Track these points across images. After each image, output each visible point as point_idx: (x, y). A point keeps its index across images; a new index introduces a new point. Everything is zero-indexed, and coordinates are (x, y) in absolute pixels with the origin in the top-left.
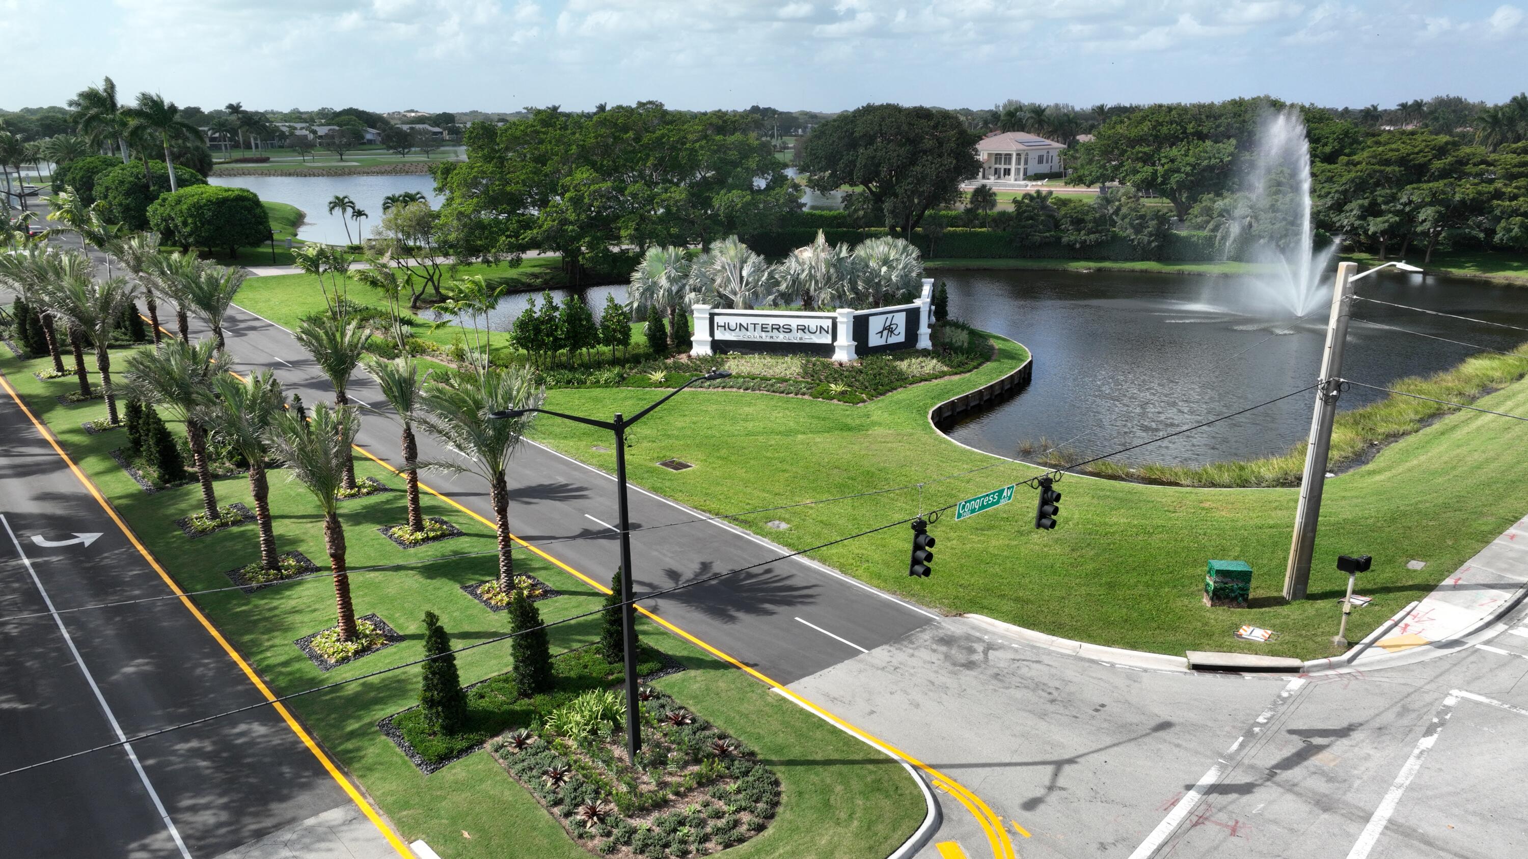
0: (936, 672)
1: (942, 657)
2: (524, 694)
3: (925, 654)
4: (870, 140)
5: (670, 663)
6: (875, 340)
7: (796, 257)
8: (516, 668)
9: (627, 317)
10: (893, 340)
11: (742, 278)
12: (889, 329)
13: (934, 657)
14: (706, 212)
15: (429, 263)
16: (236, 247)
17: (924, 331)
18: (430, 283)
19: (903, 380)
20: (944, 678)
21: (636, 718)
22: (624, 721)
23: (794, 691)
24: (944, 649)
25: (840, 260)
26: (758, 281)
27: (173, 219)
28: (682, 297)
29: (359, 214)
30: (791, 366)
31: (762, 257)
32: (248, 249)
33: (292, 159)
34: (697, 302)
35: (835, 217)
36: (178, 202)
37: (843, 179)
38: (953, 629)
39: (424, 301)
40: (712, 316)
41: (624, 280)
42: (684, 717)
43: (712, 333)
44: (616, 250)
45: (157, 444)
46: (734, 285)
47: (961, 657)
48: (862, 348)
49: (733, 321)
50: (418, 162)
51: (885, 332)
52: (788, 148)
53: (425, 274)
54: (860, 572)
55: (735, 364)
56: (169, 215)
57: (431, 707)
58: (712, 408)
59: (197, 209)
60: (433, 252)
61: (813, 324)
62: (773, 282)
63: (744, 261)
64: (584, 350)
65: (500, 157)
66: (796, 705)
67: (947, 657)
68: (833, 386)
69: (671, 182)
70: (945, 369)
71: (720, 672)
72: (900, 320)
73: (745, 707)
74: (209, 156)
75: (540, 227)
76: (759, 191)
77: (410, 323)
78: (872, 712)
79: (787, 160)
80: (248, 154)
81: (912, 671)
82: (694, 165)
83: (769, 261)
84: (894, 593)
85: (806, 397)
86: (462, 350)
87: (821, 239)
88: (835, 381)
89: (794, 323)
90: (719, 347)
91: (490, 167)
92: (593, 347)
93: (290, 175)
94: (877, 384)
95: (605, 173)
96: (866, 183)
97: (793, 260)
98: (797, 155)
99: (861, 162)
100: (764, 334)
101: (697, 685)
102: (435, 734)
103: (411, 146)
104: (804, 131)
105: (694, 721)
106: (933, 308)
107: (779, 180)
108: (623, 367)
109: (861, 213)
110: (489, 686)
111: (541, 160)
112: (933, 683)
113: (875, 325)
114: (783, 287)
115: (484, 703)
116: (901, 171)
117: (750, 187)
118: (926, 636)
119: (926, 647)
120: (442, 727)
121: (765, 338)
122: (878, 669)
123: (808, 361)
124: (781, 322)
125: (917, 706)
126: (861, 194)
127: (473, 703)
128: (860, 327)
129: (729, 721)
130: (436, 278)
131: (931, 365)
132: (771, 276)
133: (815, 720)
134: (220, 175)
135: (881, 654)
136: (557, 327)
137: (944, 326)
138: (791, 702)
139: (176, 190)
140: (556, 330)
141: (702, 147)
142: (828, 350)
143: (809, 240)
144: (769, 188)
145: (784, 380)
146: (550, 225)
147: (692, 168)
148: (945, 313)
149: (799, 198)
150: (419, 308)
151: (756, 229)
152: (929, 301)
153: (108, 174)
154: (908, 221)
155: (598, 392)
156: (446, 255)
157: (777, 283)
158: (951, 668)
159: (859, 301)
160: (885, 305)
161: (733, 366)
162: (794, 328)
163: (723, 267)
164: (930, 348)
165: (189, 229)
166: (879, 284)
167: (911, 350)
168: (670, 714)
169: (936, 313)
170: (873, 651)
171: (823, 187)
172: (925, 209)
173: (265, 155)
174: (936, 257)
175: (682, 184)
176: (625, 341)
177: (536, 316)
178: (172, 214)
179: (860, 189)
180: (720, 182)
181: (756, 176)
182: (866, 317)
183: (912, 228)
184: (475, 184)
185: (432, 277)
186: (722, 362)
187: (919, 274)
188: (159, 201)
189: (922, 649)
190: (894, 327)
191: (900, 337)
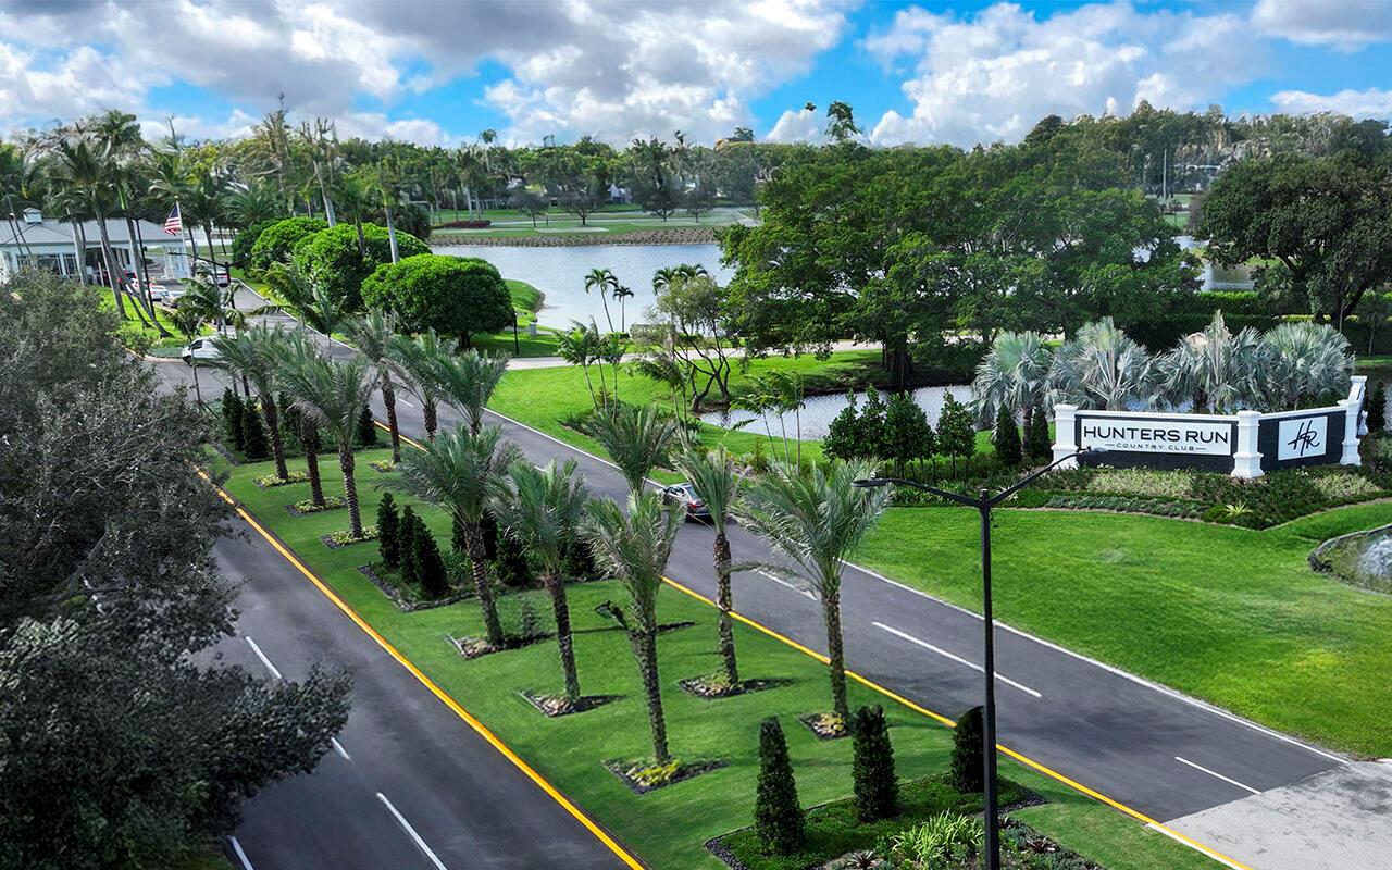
0: (1340, 815)
1: (1348, 801)
2: (865, 820)
3: (1329, 798)
4: (1289, 195)
5: (1027, 797)
6: (1286, 452)
7: (1188, 344)
8: (857, 789)
9: (970, 419)
10: (1310, 452)
11: (1117, 371)
12: (1306, 438)
13: (1339, 800)
14: (1070, 292)
15: (713, 355)
16: (470, 333)
17: (1351, 441)
18: (715, 380)
19: (1320, 501)
20: (1348, 821)
21: (994, 842)
22: (980, 844)
23: (1172, 829)
24: (1351, 793)
25: (1244, 349)
26: (1138, 374)
27: (394, 298)
28: (1041, 396)
29: (623, 292)
30: (1178, 484)
31: (1143, 347)
32: (485, 337)
33: (520, 223)
34: (1060, 401)
35: (1242, 301)
36: (401, 276)
37: (1253, 249)
38: (1363, 774)
39: (708, 404)
40: (1078, 419)
41: (966, 379)
42: (1047, 845)
43: (1078, 442)
44: (954, 340)
46: (1108, 381)
47: (1371, 801)
48: (1270, 461)
49: (1105, 425)
50: (685, 228)
51: (1300, 442)
52: (1181, 209)
53: (709, 369)
54: (1256, 712)
55: (1104, 481)
56: (389, 293)
57: (766, 823)
58: (1076, 532)
59: (425, 284)
60: (717, 344)
61: (1207, 430)
62: (1157, 379)
63: (1120, 351)
64: (917, 461)
65: (806, 219)
66: (1173, 840)
67: (1353, 800)
68: (1230, 506)
69: (1025, 252)
70: (1377, 489)
71: (1086, 808)
72: (1320, 426)
73: (1115, 840)
74: (426, 218)
75: (860, 311)
76: (1142, 264)
77: (694, 427)
78: (1263, 851)
79: (1180, 226)
80: (463, 217)
81: (1311, 813)
82: (1056, 231)
83: (1151, 351)
84: (1296, 736)
85: (1196, 520)
86: (765, 460)
87: (1219, 320)
88: (1234, 502)
89: (1183, 428)
90: (1089, 460)
91: (792, 231)
92: (928, 456)
93: (517, 244)
94: (1287, 506)
95: (942, 240)
96: (1283, 254)
97: (1184, 350)
98: (1193, 220)
99: (1275, 227)
100: (1144, 442)
101: (1062, 818)
102: (769, 854)
103: (673, 206)
104: (1203, 186)
105: (1058, 849)
106: (1365, 414)
107: (1168, 251)
108: (966, 481)
109: (1276, 294)
110: (826, 810)
111: (859, 223)
112: (1335, 826)
114: (1170, 383)
115: (821, 826)
116: (1332, 236)
117: (1129, 260)
118: (1332, 779)
119: (1330, 791)
120: (777, 845)
121: (1146, 447)
122: (1272, 810)
123: (1200, 478)
124: (1167, 426)
125: (1315, 847)
126: (1278, 269)
127: (810, 826)
128: (1268, 436)
129: (1097, 852)
130: (722, 374)
131: (1359, 484)
132: (1154, 370)
133: (1196, 854)
134: (444, 242)
135: (1276, 796)
136: (883, 430)
137: (1379, 437)
138: (1169, 837)
139: (398, 260)
140: (882, 435)
141: (1063, 205)
142: (1226, 463)
143: (1200, 326)
144: (1154, 262)
145: (1167, 500)
146: (872, 310)
147: (1052, 233)
148: (1382, 422)
149: (1194, 275)
150: (702, 412)
151: (1135, 314)
152: (1359, 402)
153: (311, 241)
154: (1340, 305)
155: (933, 512)
156: (736, 345)
157: (1162, 379)
158: (1358, 811)
159: (1269, 401)
160: (1299, 408)
161: (1103, 482)
162: (1183, 435)
163: (1093, 358)
164: (1359, 464)
165: (414, 309)
166: (1293, 381)
167: (1333, 466)
168: (1031, 842)
169: (1369, 422)
170: (1266, 792)
171: (1225, 261)
172: (1363, 288)
173: (484, 218)
174: (1377, 353)
175: (1039, 254)
176: (968, 449)
177: (857, 416)
178: (393, 291)
179: (1275, 262)
180: (1090, 251)
181: (1138, 244)
182: (1276, 422)
183: (1344, 317)
184: (774, 253)
185: (718, 373)
186: (1090, 479)
187: (1348, 371)
188: (376, 274)
189: (1325, 792)
190: (1312, 435)
191: (1319, 449)
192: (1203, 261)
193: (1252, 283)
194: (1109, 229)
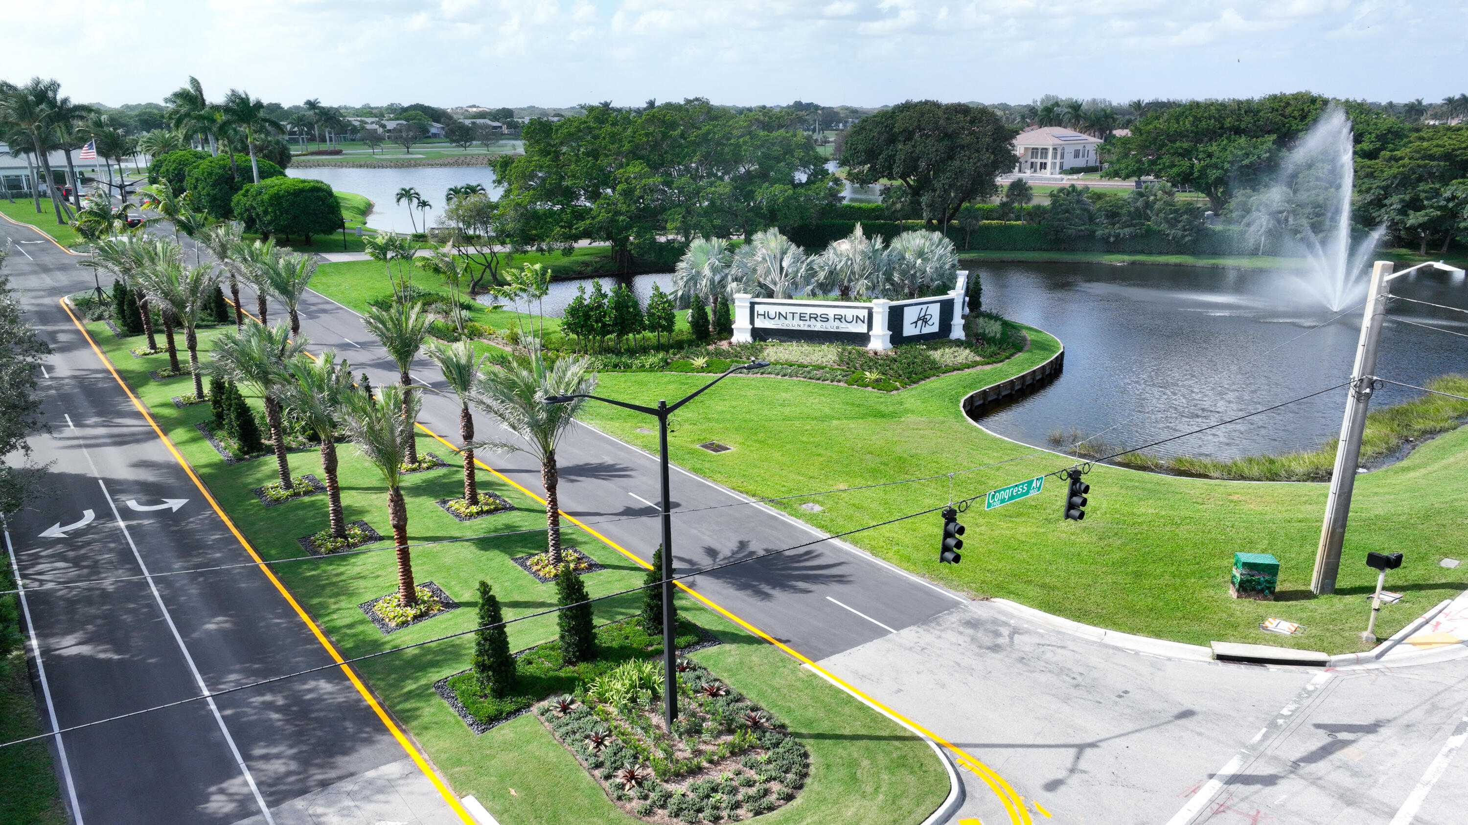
0: (963, 654)
1: (968, 639)
2: (570, 662)
3: (952, 637)
4: (909, 136)
5: (706, 637)
6: (909, 330)
7: (834, 249)
8: (562, 637)
9: (672, 304)
10: (927, 330)
11: (782, 268)
12: (924, 320)
13: (961, 640)
14: (749, 205)
15: (486, 250)
16: (311, 234)
17: (958, 322)
18: (488, 270)
19: (936, 369)
20: (970, 660)
21: (673, 689)
22: (662, 691)
23: (824, 668)
24: (970, 631)
25: (875, 252)
26: (798, 271)
27: (255, 209)
28: (724, 287)
29: (424, 204)
30: (827, 354)
31: (802, 248)
32: (322, 237)
33: (363, 151)
34: (739, 291)
35: (873, 210)
36: (260, 193)
37: (882, 173)
38: (979, 612)
39: (482, 287)
40: (752, 305)
41: (669, 269)
42: (719, 689)
43: (752, 322)
44: (663, 239)
45: (238, 418)
46: (775, 275)
47: (988, 640)
48: (897, 338)
49: (772, 310)
50: (479, 155)
51: (920, 323)
52: (829, 142)
53: (484, 262)
54: (890, 554)
55: (774, 352)
56: (251, 206)
57: (482, 671)
58: (751, 393)
59: (277, 199)
60: (491, 241)
61: (849, 314)
62: (812, 272)
63: (784, 253)
64: (631, 335)
65: (555, 152)
66: (825, 681)
67: (973, 639)
68: (867, 373)
69: (716, 175)
70: (978, 359)
71: (754, 647)
72: (935, 311)
73: (777, 682)
74: (287, 149)
75: (593, 218)
76: (801, 185)
77: (468, 308)
78: (899, 691)
79: (828, 154)
80: (323, 147)
81: (939, 652)
82: (738, 159)
83: (808, 252)
84: (923, 576)
85: (841, 384)
86: (516, 334)
87: (859, 231)
88: (870, 369)
89: (831, 312)
90: (759, 334)
91: (547, 161)
92: (639, 333)
93: (360, 166)
94: (911, 373)
95: (655, 167)
96: (903, 177)
97: (832, 251)
98: (838, 149)
99: (900, 157)
100: (801, 323)
101: (732, 659)
102: (486, 696)
103: (472, 139)
104: (845, 126)
105: (728, 693)
106: (967, 299)
107: (819, 174)
108: (667, 352)
109: (899, 206)
110: (537, 652)
111: (594, 154)
112: (959, 665)
113: (910, 315)
114: (821, 277)
115: (531, 669)
116: (938, 166)
117: (792, 182)
118: (953, 618)
119: (953, 629)
120: (493, 690)
121: (803, 326)
122: (905, 649)
123: (844, 350)
124: (819, 311)
125: (943, 686)
126: (899, 188)
127: (522, 669)
128: (895, 317)
129: (761, 694)
130: (493, 265)
131: (964, 355)
132: (810, 268)
133: (844, 696)
134: (298, 166)
135: (909, 635)
136: (605, 314)
137: (977, 316)
138: (820, 678)
139: (258, 181)
140: (604, 317)
141: (745, 143)
142: (863, 339)
143: (845, 232)
144: (809, 182)
145: (820, 368)
146: (603, 216)
147: (736, 162)
148: (979, 304)
149: (839, 192)
150: (478, 293)
151: (795, 221)
152: (963, 292)
153: (197, 167)
154: (944, 214)
155: (642, 376)
156: (503, 243)
157: (814, 274)
158: (977, 650)
159: (894, 291)
160: (920, 297)
161: (771, 354)
162: (831, 317)
163: (764, 259)
164: (963, 338)
165: (269, 217)
166: (914, 276)
167: (945, 340)
168: (705, 685)
169: (970, 304)
170: (902, 631)
171: (862, 181)
172: (961, 202)
173: (338, 148)
174: (971, 249)
175: (726, 177)
176: (669, 328)
177: (586, 303)
178: (254, 204)
179: (898, 182)
180: (763, 175)
181: (798, 170)
182: (901, 308)
183: (948, 221)
184: (532, 177)
185: (489, 264)
186: (761, 350)
187: (953, 266)
188: (242, 192)
189: (949, 631)
190: (928, 317)
191: (933, 327)
192: (844, 181)
193: (881, 198)
194: (778, 160)
